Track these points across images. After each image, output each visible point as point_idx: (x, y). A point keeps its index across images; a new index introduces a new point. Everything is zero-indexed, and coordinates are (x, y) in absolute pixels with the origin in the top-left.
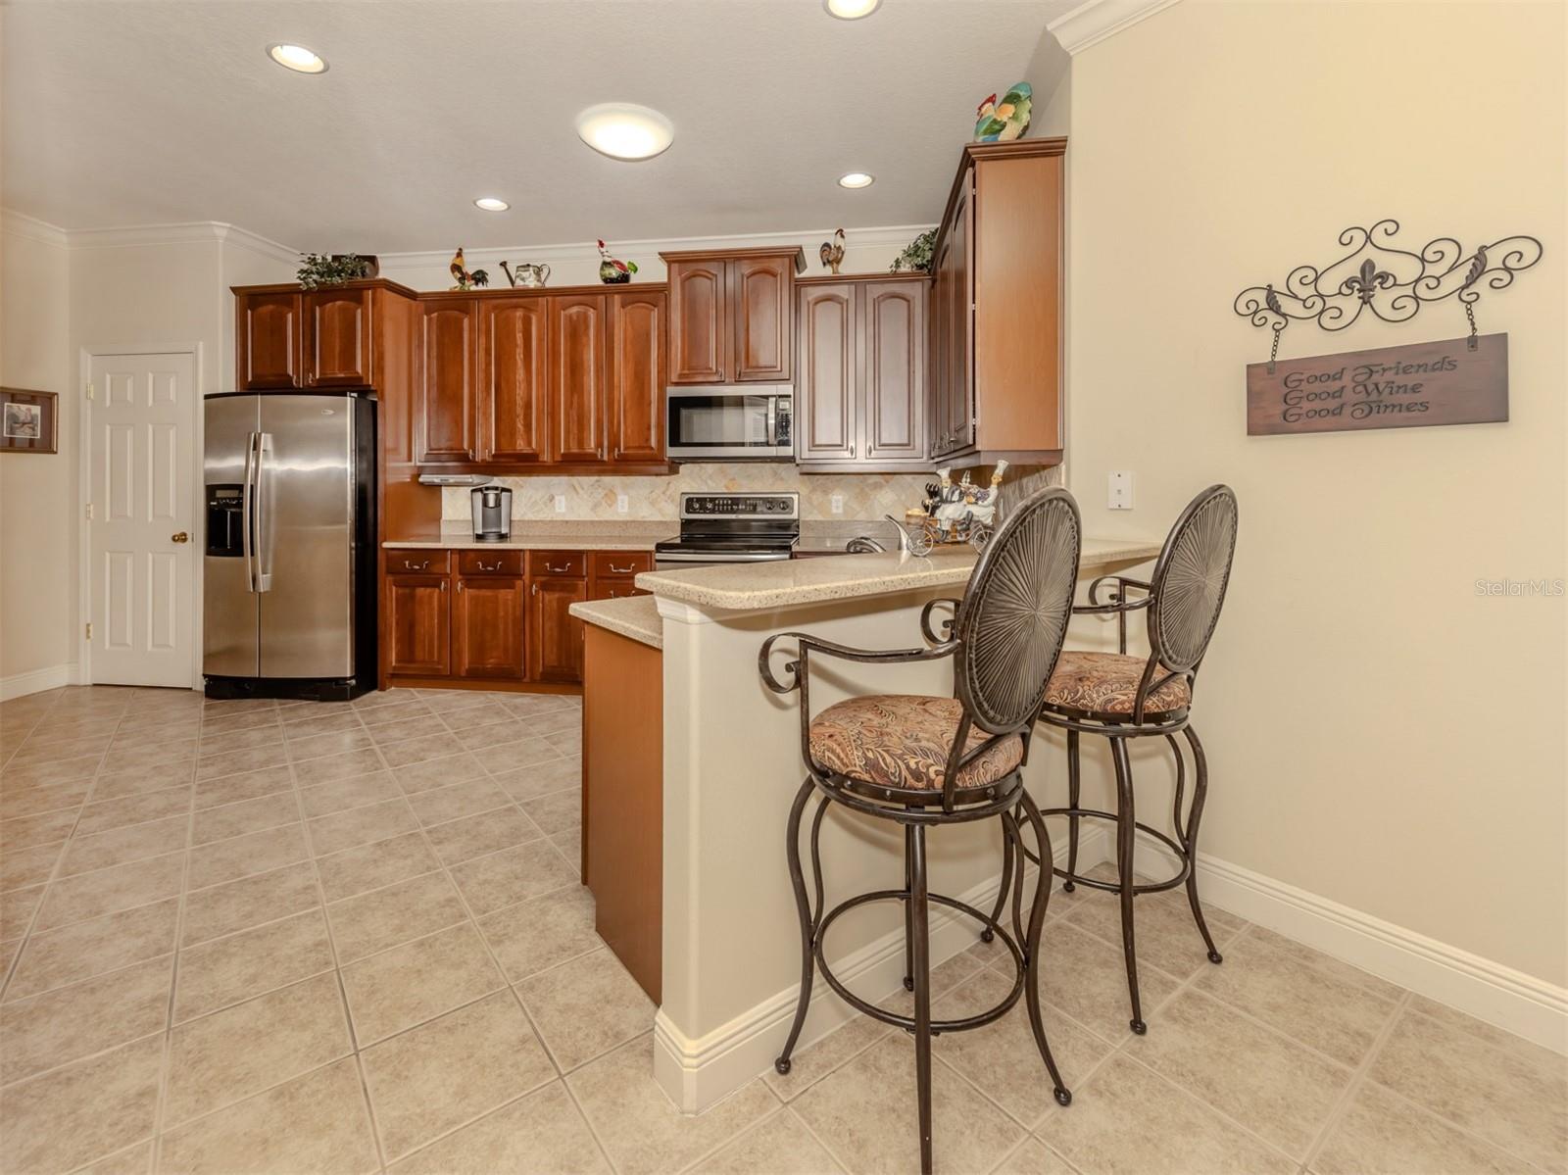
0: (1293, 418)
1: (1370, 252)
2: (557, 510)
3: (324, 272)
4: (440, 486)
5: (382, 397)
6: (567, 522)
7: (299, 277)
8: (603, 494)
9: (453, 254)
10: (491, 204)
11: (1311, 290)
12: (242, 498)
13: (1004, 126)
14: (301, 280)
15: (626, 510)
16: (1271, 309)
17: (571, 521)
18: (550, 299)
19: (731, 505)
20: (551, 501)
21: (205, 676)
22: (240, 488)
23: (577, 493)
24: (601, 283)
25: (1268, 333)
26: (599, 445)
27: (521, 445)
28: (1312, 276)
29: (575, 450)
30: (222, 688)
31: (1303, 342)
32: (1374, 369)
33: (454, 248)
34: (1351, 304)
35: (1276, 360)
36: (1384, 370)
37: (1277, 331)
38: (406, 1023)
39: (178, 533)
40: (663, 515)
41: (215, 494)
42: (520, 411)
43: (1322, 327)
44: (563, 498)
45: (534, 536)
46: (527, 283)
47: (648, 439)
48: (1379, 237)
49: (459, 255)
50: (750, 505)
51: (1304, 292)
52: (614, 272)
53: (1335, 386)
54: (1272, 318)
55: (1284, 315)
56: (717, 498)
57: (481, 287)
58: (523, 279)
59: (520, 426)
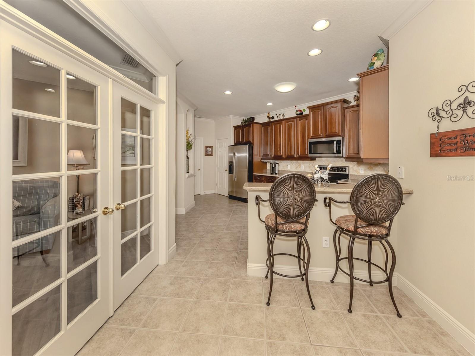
0: (442, 152)
1: (467, 94)
4: (267, 162)
5: (253, 145)
8: (298, 165)
10: (270, 104)
11: (448, 108)
13: (374, 63)
16: (437, 115)
23: (293, 164)
24: (296, 116)
25: (436, 123)
26: (294, 153)
27: (279, 154)
28: (449, 103)
29: (290, 155)
30: (231, 197)
31: (447, 126)
32: (467, 135)
34: (460, 112)
35: (439, 132)
36: (470, 136)
37: (439, 122)
38: (223, 249)
42: (279, 147)
43: (451, 121)
46: (280, 118)
47: (305, 152)
48: (470, 88)
49: (269, 114)
51: (447, 109)
52: (299, 113)
53: (455, 141)
54: (438, 118)
55: (441, 117)
57: (273, 120)
59: (279, 149)
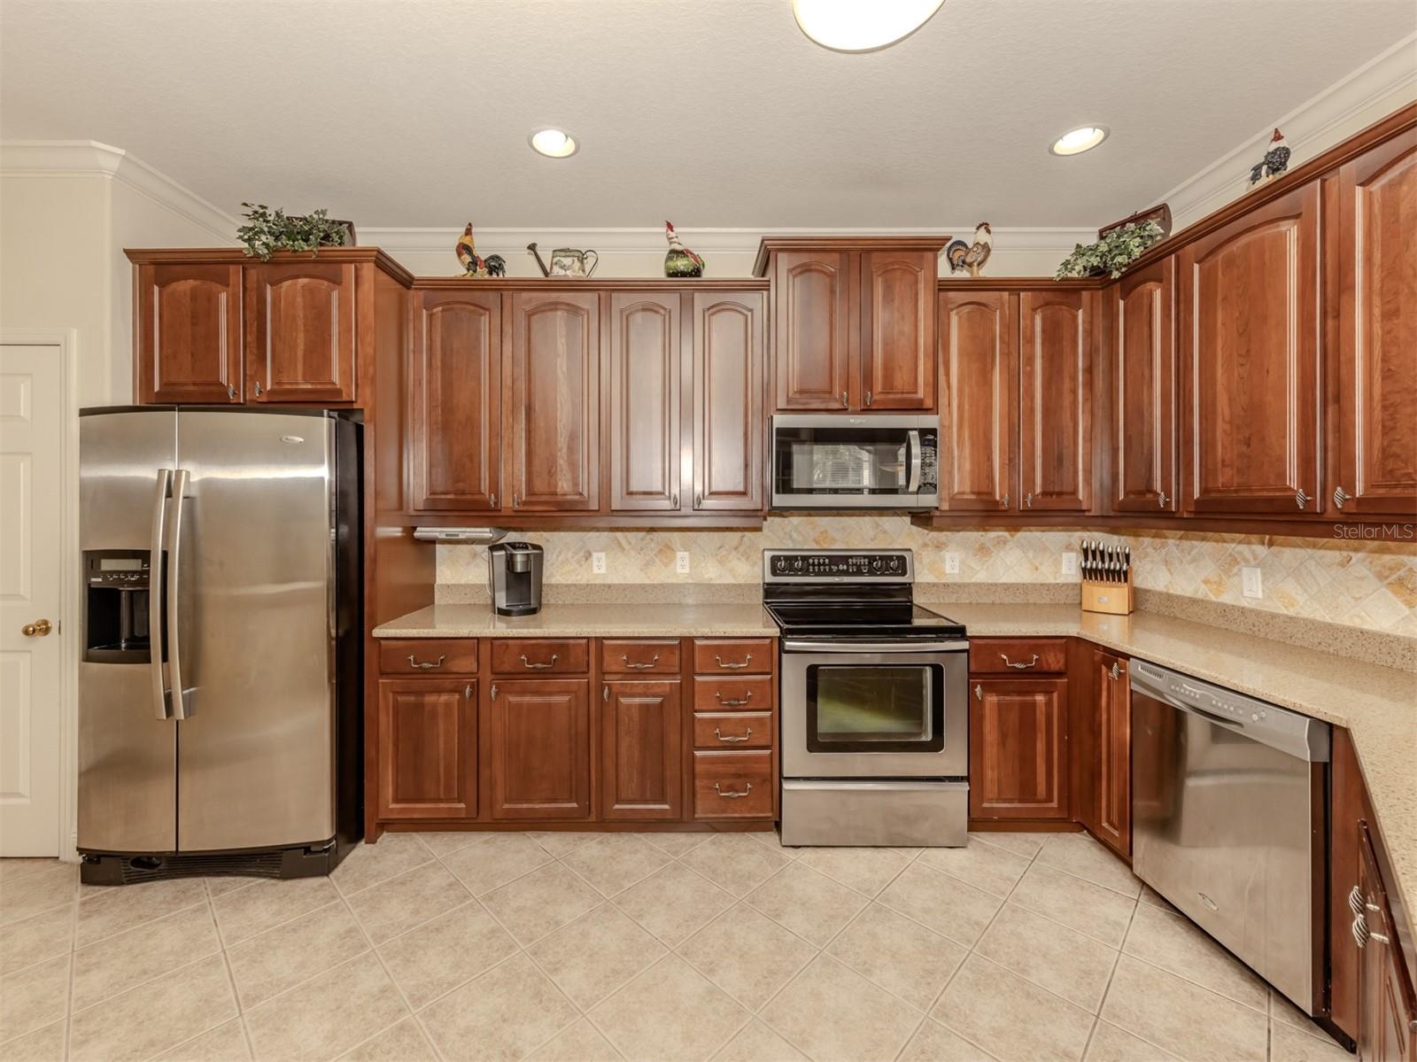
2: (596, 571)
3: (281, 233)
6: (610, 586)
7: (240, 237)
9: (459, 233)
12: (148, 572)
14: (245, 241)
15: (687, 570)
17: (615, 585)
18: (603, 294)
19: (830, 565)
20: (587, 559)
21: (80, 850)
22: (144, 556)
33: (462, 226)
39: (33, 621)
40: (734, 577)
41: (99, 566)
44: (603, 555)
45: (564, 605)
50: (853, 565)
56: (810, 557)
58: (563, 267)
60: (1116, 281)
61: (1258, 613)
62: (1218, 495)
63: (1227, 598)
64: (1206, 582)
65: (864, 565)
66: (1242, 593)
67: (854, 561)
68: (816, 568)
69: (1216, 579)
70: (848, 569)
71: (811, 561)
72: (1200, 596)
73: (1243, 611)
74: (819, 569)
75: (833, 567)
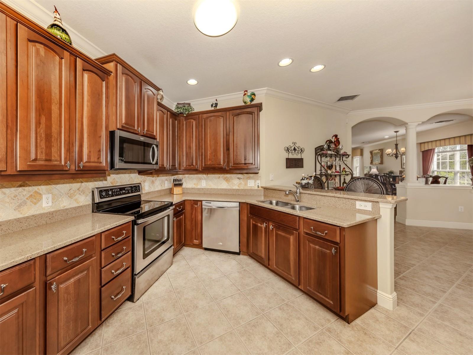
15: (50, 204)
40: (77, 203)
60: (184, 116)
61: (205, 189)
62: (208, 166)
63: (199, 187)
64: (194, 184)
65: (130, 190)
66: (202, 185)
67: (127, 189)
68: (116, 193)
69: (196, 183)
70: (125, 192)
71: (113, 190)
72: (193, 187)
73: (203, 189)
74: (117, 193)
75: (121, 192)
